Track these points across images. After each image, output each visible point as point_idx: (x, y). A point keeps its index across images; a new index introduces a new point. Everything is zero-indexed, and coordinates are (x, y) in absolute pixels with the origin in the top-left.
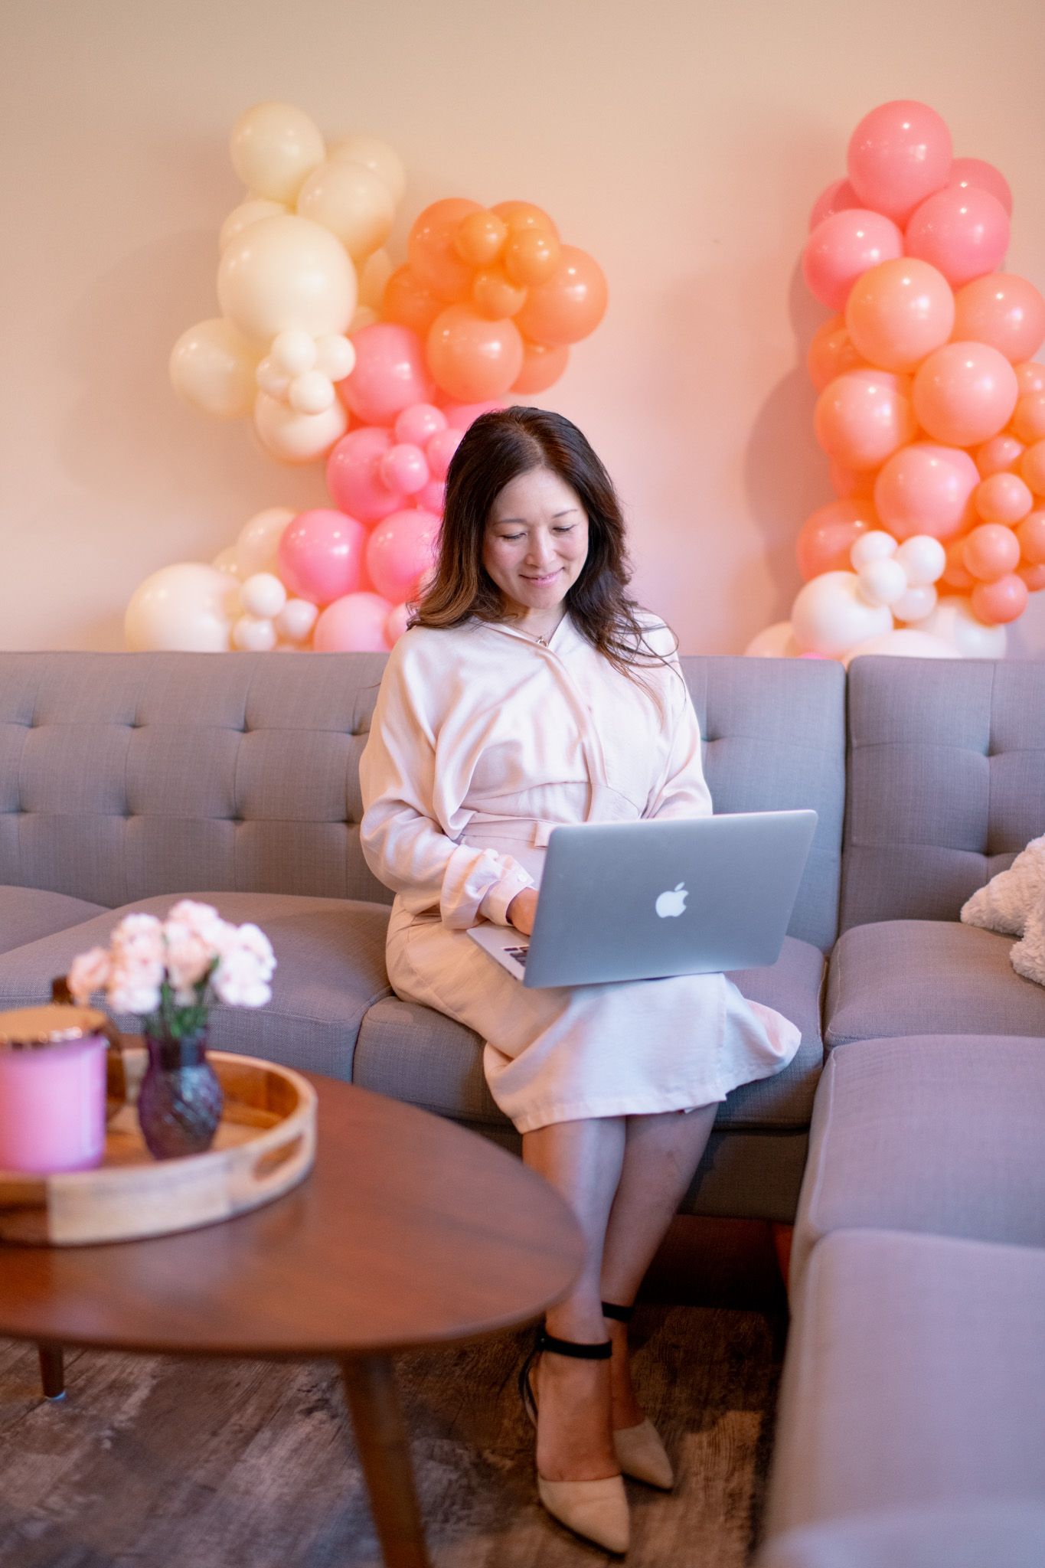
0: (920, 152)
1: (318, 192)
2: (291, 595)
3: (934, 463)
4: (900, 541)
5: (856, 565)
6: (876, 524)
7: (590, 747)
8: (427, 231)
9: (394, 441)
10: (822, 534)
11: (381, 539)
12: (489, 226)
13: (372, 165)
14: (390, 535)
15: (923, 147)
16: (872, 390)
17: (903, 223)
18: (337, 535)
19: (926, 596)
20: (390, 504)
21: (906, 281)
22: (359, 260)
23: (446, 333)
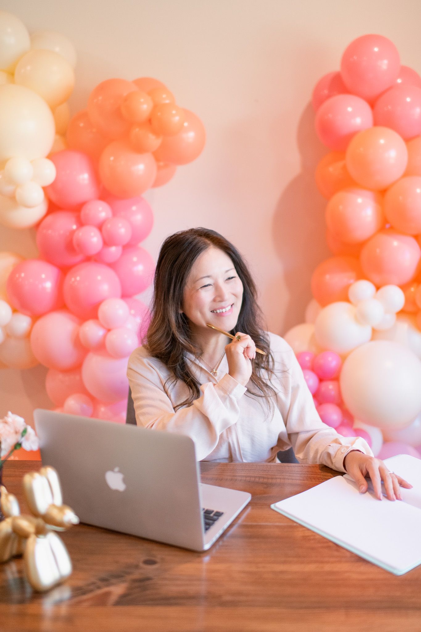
0: (384, 64)
1: (29, 68)
2: (15, 311)
3: (395, 243)
4: (378, 288)
5: (351, 298)
6: (361, 276)
7: (233, 444)
8: (100, 98)
9: (81, 224)
10: (328, 277)
11: (73, 279)
12: (142, 100)
13: (57, 49)
14: (78, 278)
15: (385, 62)
16: (360, 200)
17: (372, 103)
18: (43, 276)
19: (391, 318)
20: (79, 258)
21: (382, 141)
22: (53, 108)
23: (112, 158)
